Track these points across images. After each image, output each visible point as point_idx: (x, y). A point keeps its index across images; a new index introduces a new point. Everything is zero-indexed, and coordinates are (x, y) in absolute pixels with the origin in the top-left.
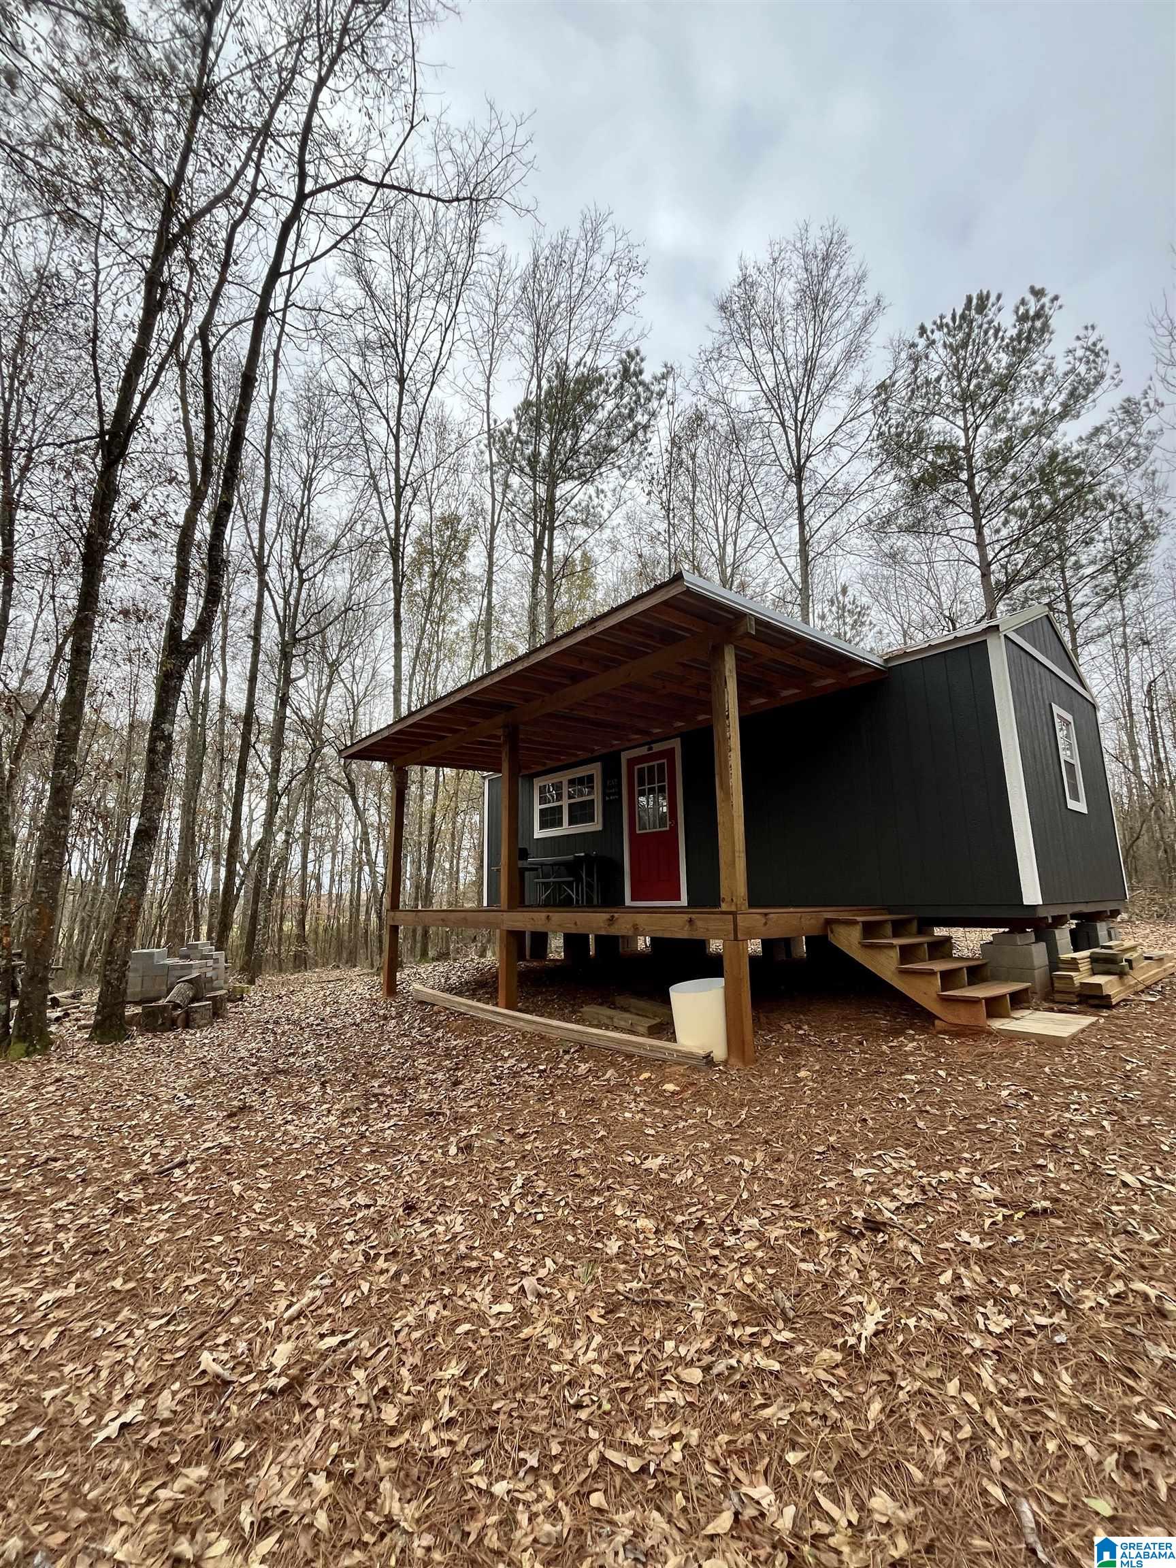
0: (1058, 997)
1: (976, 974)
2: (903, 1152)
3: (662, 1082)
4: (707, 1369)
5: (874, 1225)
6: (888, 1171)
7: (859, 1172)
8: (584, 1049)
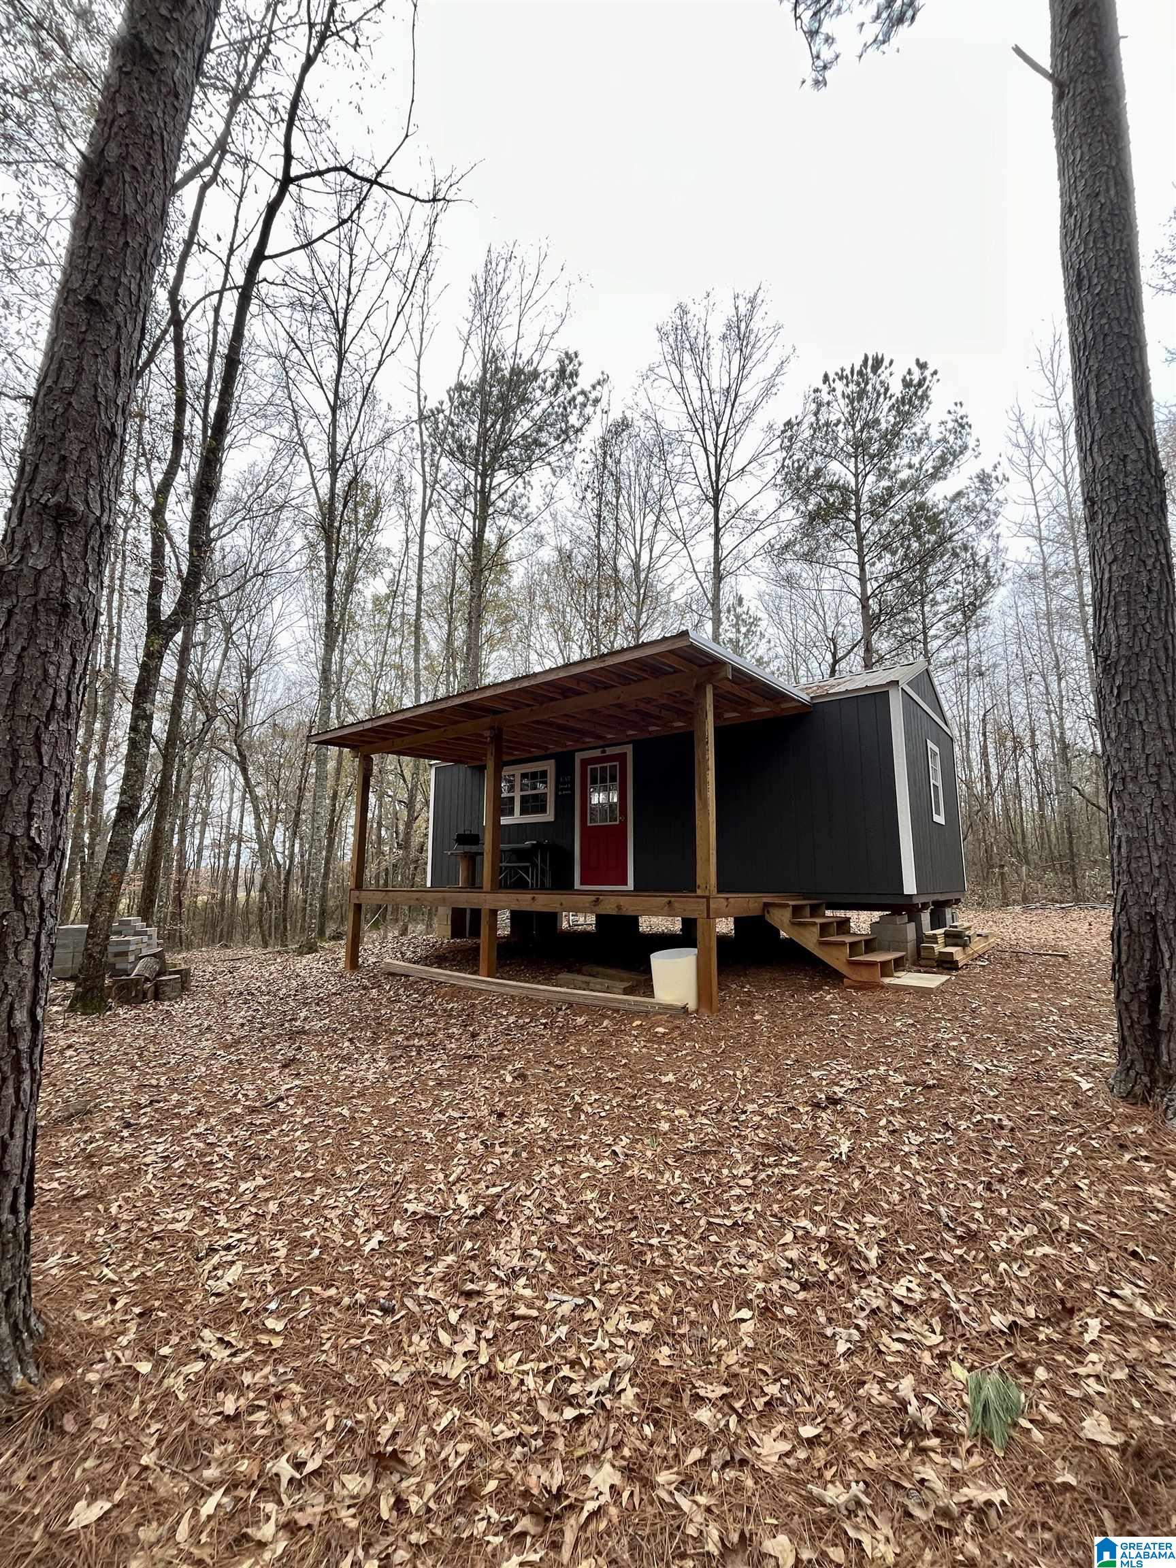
0: (923, 962)
1: (870, 945)
2: (842, 1061)
3: (653, 1026)
4: (753, 1178)
5: (833, 1101)
6: (834, 1072)
7: (815, 1074)
8: (575, 1007)
